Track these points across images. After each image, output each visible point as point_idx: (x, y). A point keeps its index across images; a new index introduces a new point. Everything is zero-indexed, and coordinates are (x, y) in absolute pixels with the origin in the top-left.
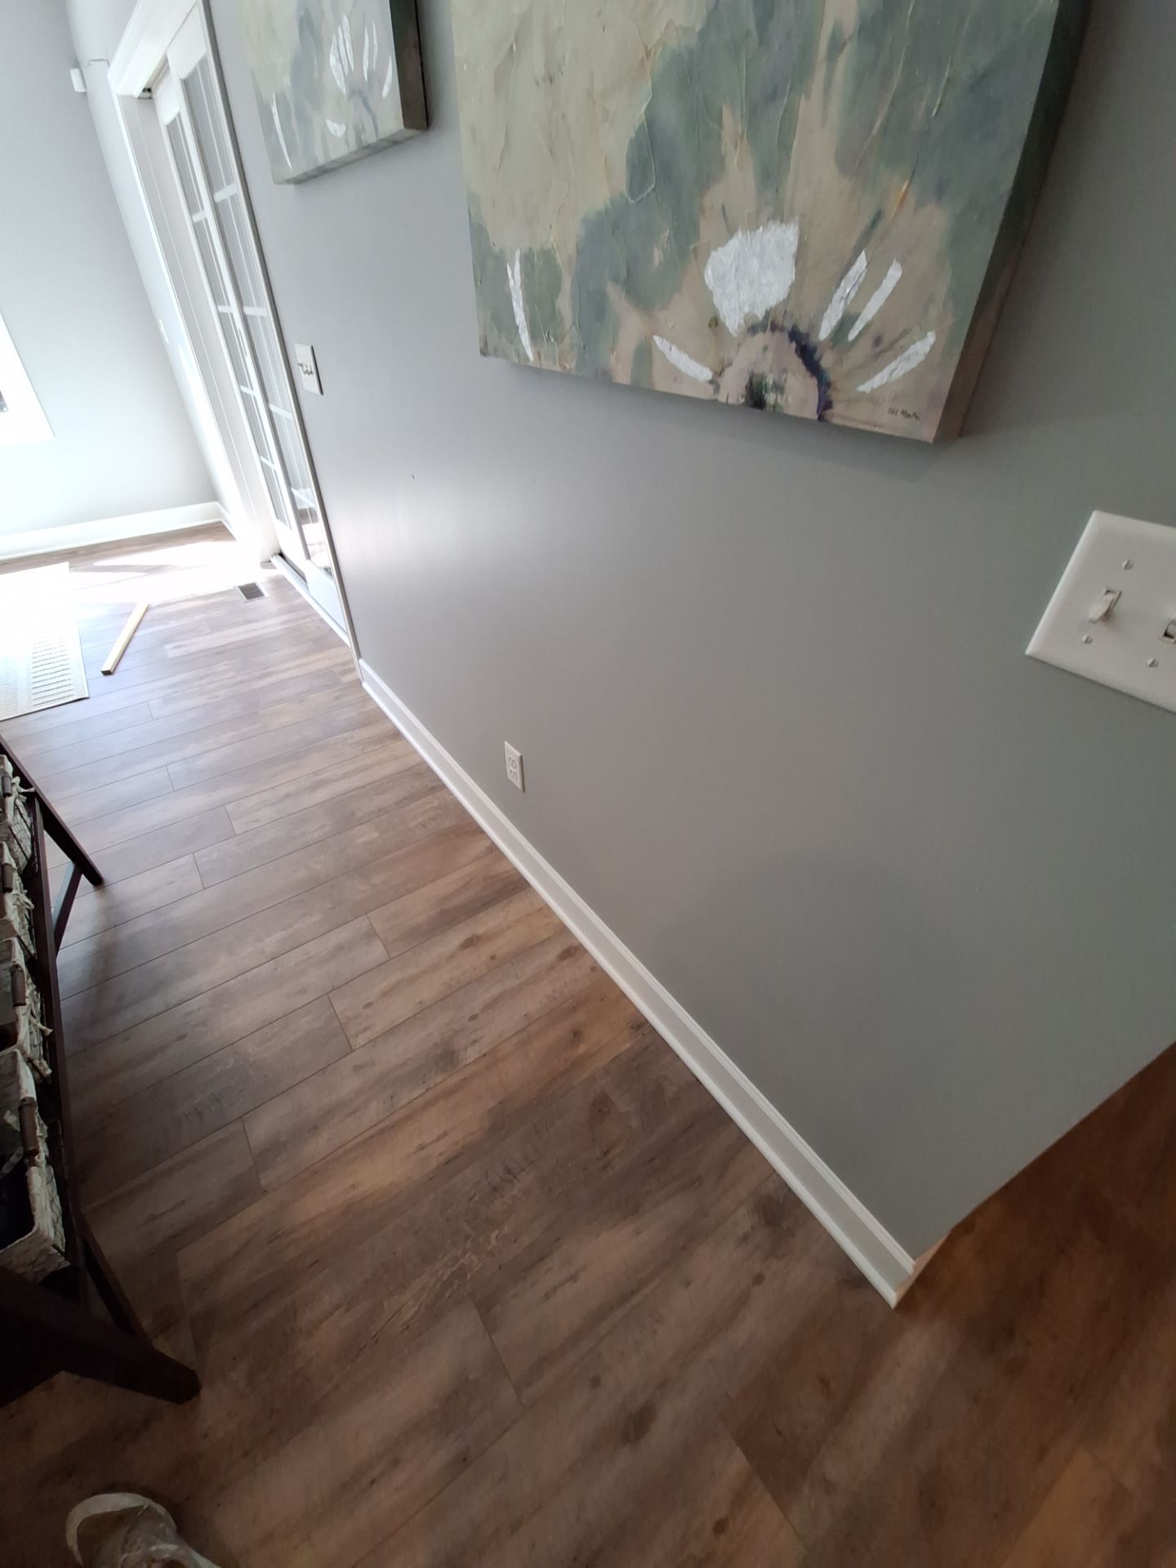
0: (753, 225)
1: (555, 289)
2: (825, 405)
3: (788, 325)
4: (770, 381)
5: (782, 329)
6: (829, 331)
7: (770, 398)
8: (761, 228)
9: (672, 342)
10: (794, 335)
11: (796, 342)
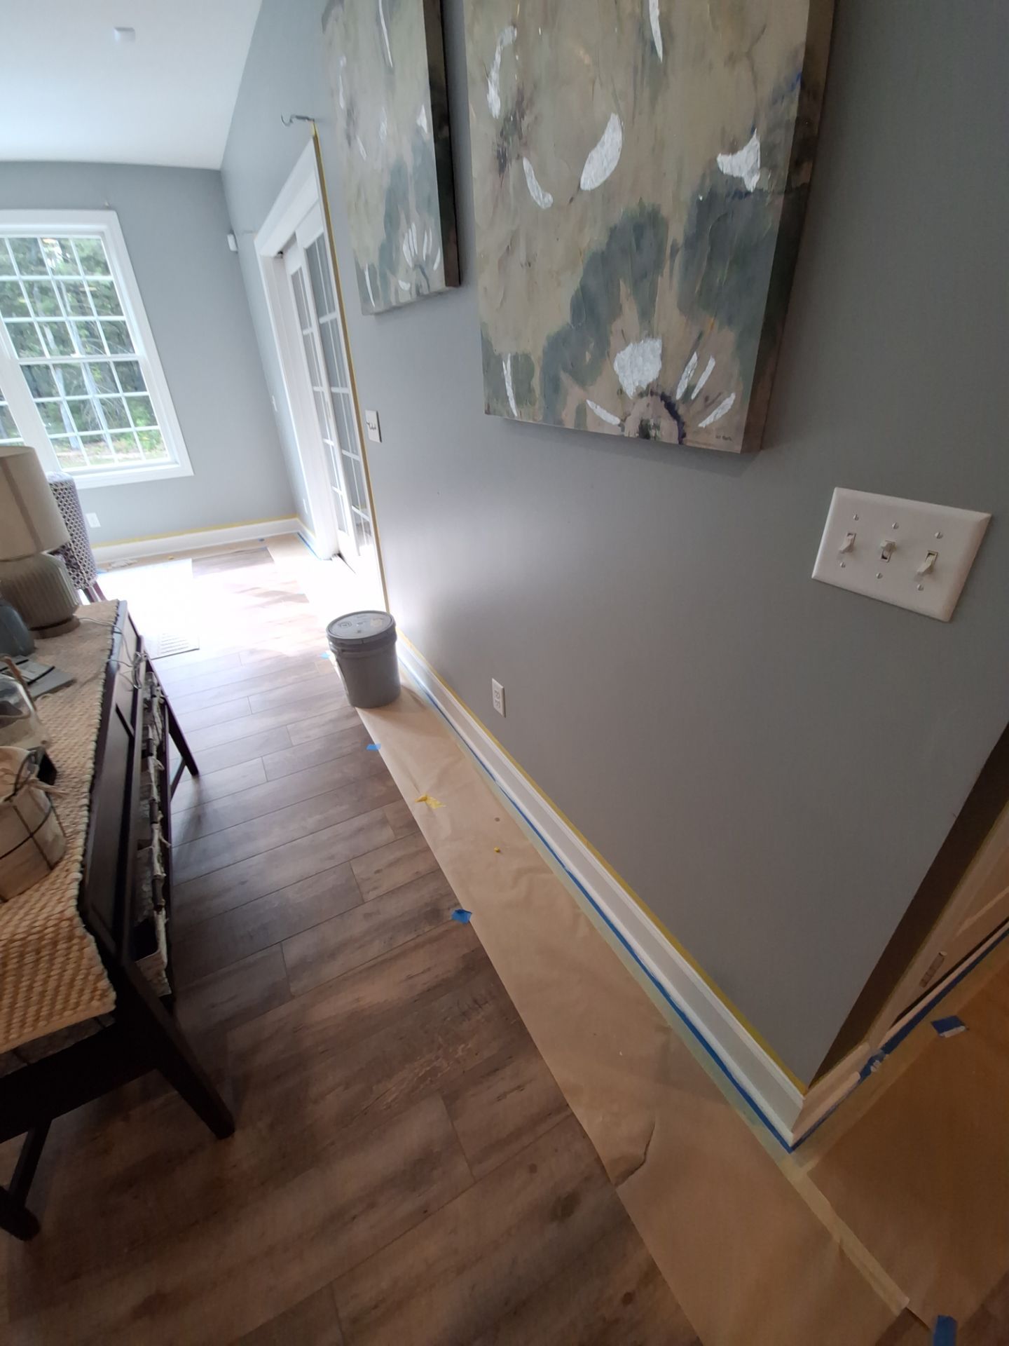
0: (638, 340)
1: (530, 374)
2: (682, 435)
3: (660, 392)
4: (652, 423)
5: (657, 394)
6: (681, 395)
7: (653, 433)
8: (642, 342)
9: (597, 404)
10: (663, 397)
11: (665, 401)
